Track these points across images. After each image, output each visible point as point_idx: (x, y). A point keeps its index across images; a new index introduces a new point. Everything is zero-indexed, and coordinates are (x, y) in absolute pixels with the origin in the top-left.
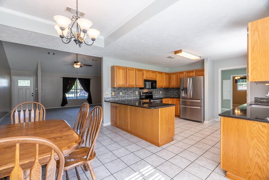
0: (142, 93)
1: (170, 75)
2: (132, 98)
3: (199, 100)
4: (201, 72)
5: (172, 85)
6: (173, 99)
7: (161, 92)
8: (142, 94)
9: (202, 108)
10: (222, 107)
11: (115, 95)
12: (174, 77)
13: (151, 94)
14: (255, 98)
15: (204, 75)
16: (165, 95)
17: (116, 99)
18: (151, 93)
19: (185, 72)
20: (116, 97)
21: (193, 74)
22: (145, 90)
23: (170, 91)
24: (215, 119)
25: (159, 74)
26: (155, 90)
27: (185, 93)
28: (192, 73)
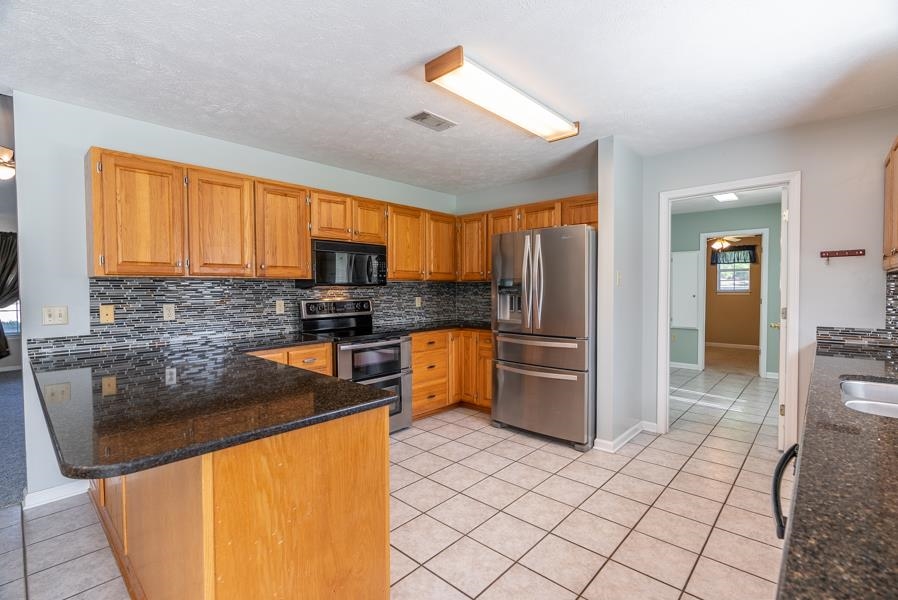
0: (308, 306)
1: (459, 226)
2: (251, 335)
3: (572, 338)
4: (585, 207)
5: (466, 269)
6: (468, 332)
7: (418, 302)
8: (309, 312)
9: (588, 378)
10: (673, 358)
11: (120, 325)
12: (473, 236)
13: (362, 309)
14: (819, 329)
15: (597, 222)
16: (438, 313)
17: (131, 343)
18: (362, 305)
19: (520, 208)
20: (127, 330)
21: (550, 220)
22: (329, 292)
23: (460, 298)
24: (644, 422)
25: (401, 217)
26: (388, 294)
27: (511, 308)
28: (546, 213)
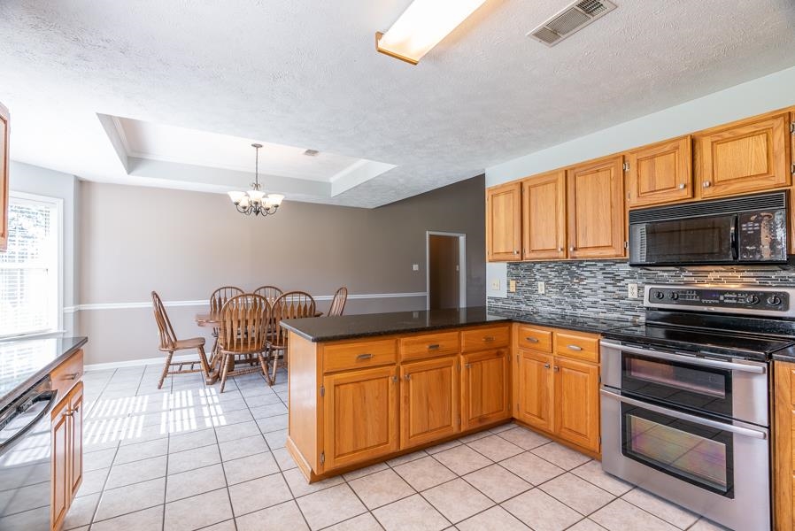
0: (650, 291)
8: (651, 299)
11: (517, 292)
17: (523, 307)
20: (521, 297)
